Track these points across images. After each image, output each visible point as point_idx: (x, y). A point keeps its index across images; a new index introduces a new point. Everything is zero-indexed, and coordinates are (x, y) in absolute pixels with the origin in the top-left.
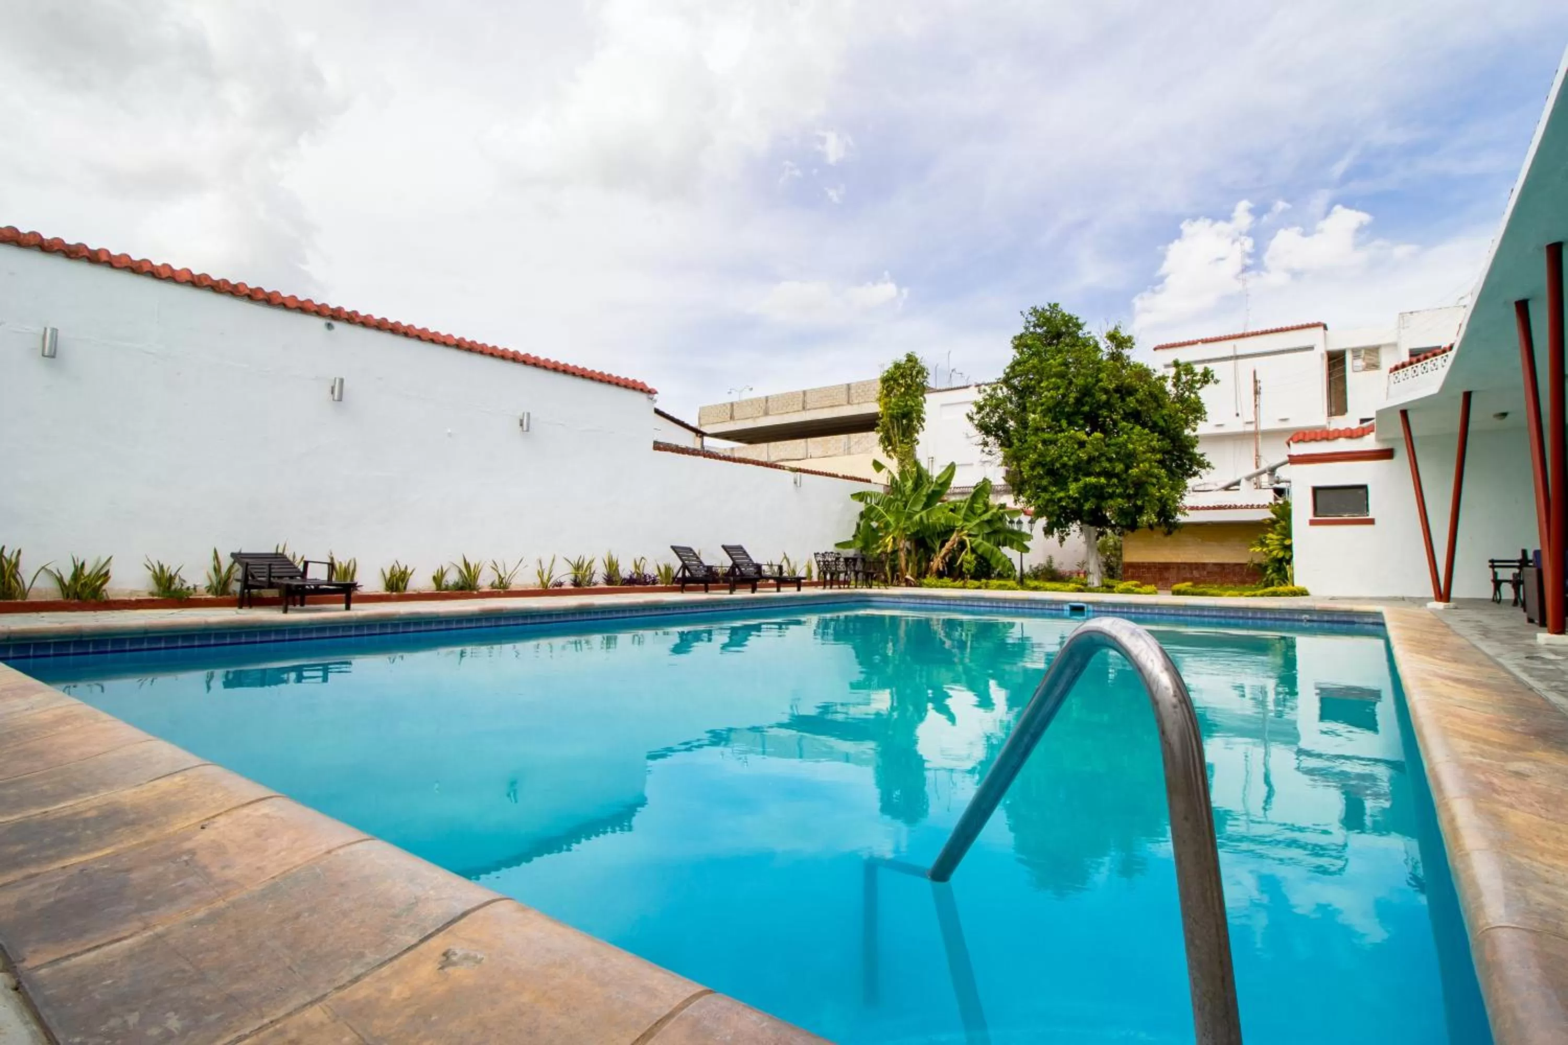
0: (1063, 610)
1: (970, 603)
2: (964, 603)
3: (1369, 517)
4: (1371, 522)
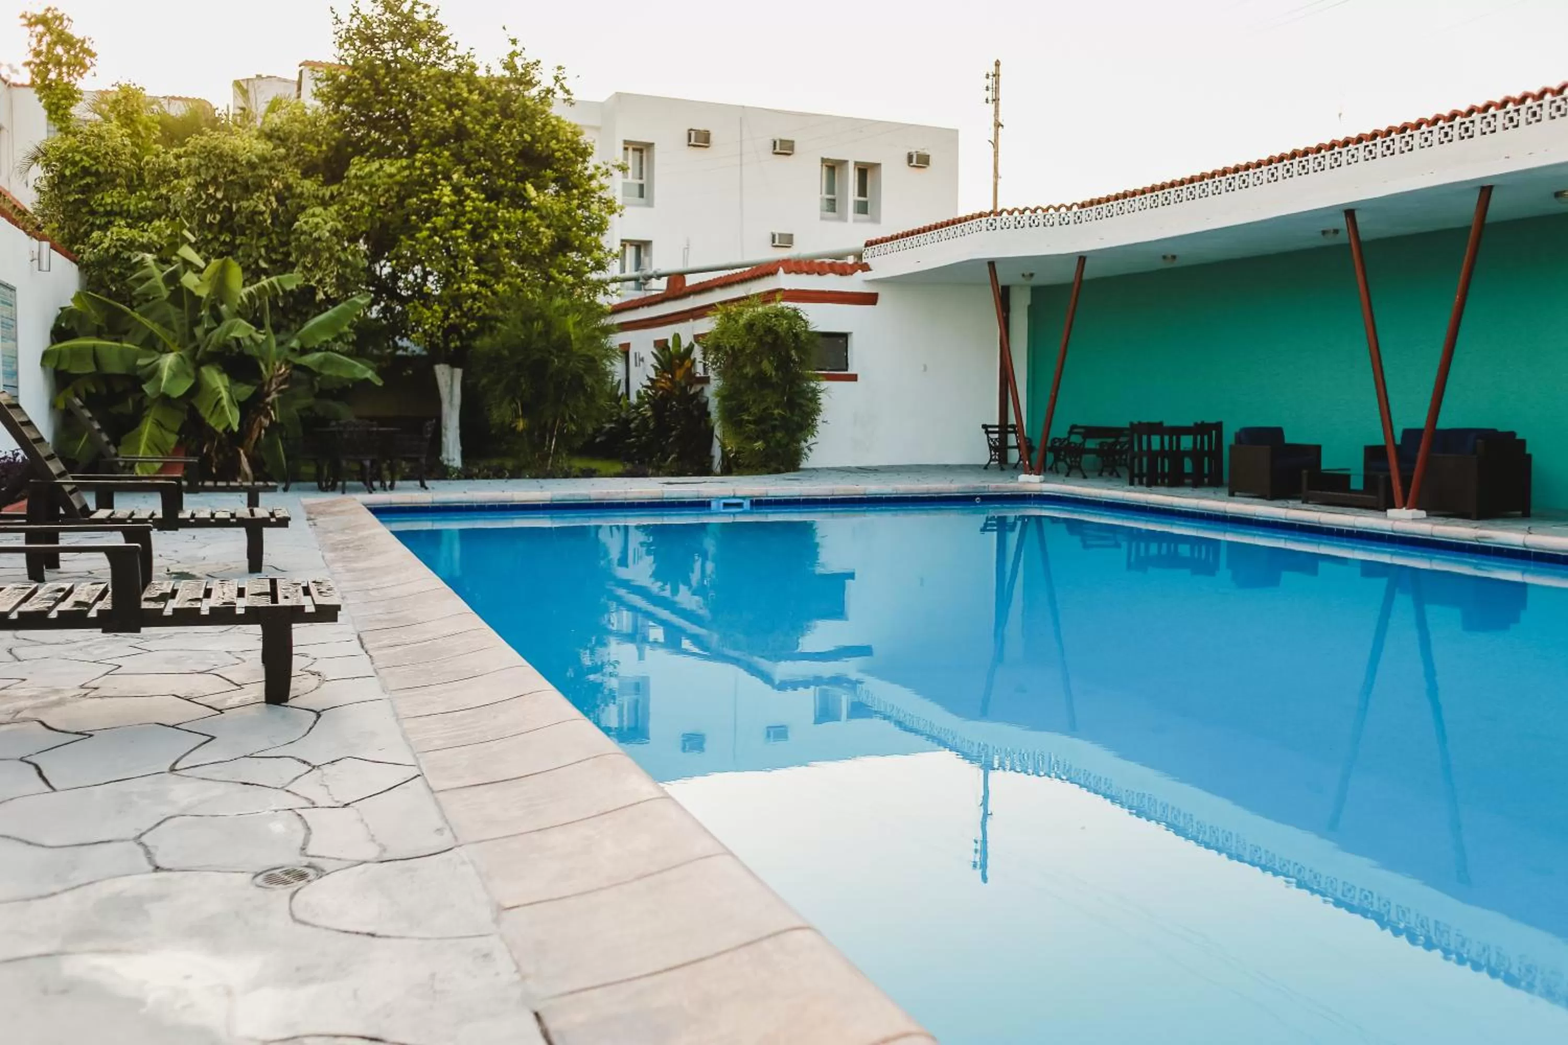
3: (850, 371)
4: (854, 378)
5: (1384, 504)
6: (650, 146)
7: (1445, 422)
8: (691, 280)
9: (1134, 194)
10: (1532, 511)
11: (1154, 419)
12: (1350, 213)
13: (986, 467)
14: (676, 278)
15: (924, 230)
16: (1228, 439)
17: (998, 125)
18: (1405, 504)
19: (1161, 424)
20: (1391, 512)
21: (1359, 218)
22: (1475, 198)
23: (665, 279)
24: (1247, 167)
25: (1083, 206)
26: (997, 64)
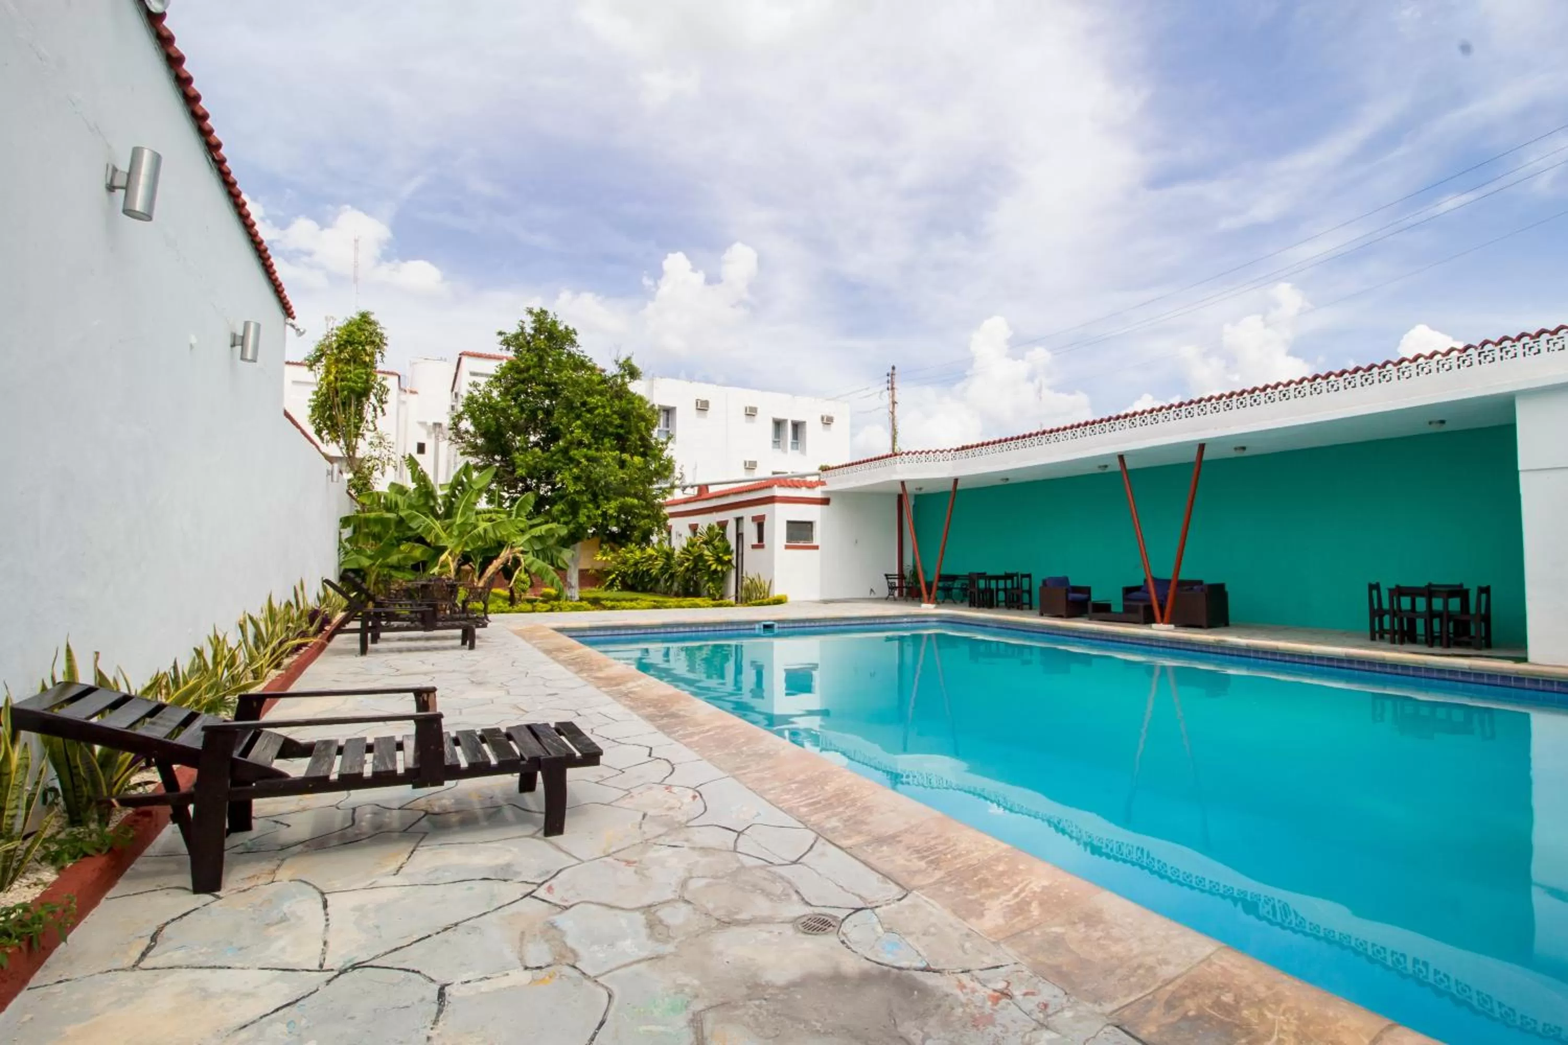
0: (754, 629)
1: (669, 630)
2: (662, 630)
3: (815, 543)
4: (816, 548)
5: (1149, 619)
6: (674, 409)
7: (1183, 576)
8: (712, 490)
9: (988, 444)
10: (1230, 623)
11: (982, 571)
12: (1121, 457)
13: (887, 599)
14: (703, 488)
15: (860, 463)
16: (1037, 584)
17: (894, 403)
18: (1162, 621)
19: (984, 574)
20: (1154, 626)
21: (1126, 459)
22: (1196, 449)
23: (696, 488)
24: (1058, 430)
25: (958, 450)
26: (893, 368)
